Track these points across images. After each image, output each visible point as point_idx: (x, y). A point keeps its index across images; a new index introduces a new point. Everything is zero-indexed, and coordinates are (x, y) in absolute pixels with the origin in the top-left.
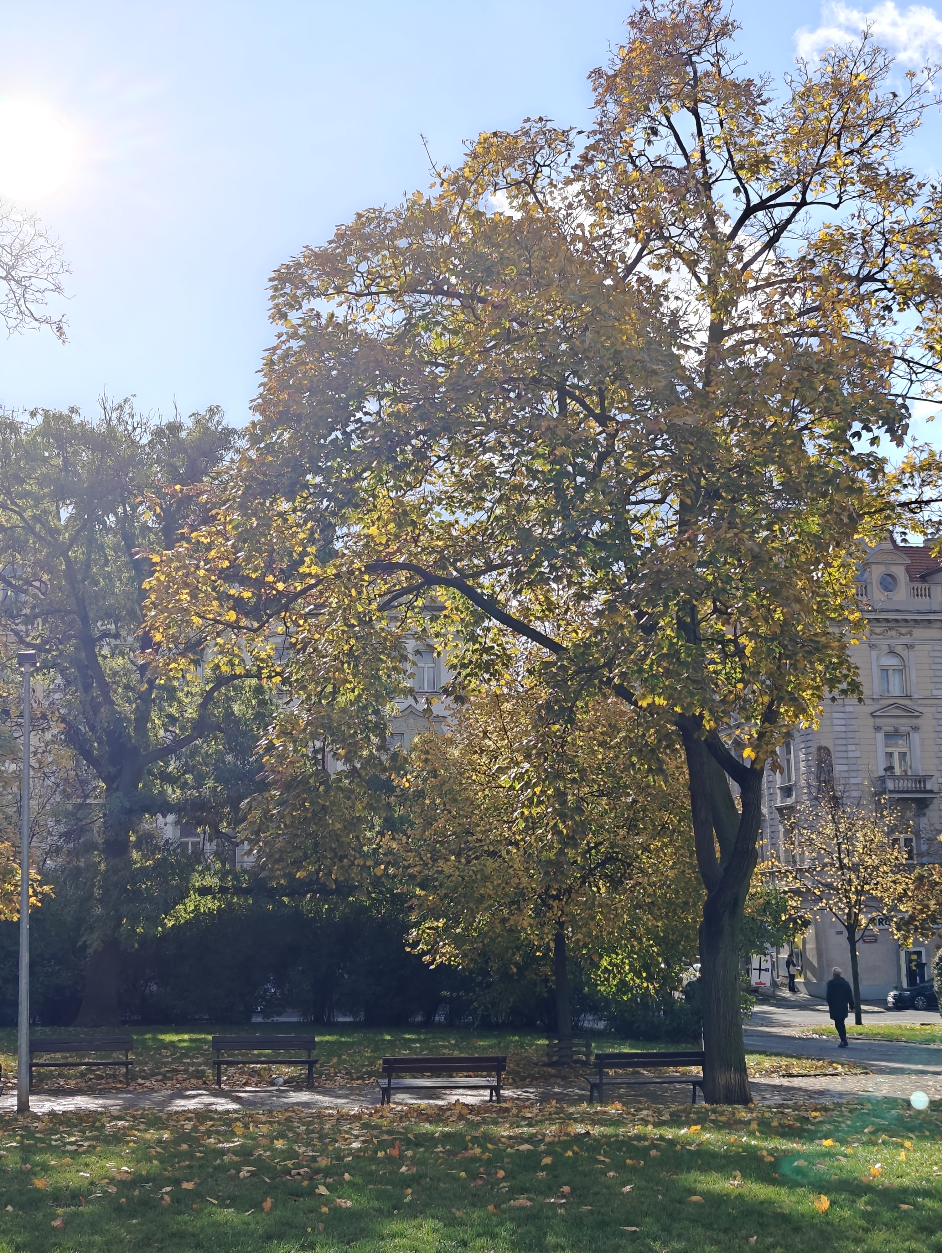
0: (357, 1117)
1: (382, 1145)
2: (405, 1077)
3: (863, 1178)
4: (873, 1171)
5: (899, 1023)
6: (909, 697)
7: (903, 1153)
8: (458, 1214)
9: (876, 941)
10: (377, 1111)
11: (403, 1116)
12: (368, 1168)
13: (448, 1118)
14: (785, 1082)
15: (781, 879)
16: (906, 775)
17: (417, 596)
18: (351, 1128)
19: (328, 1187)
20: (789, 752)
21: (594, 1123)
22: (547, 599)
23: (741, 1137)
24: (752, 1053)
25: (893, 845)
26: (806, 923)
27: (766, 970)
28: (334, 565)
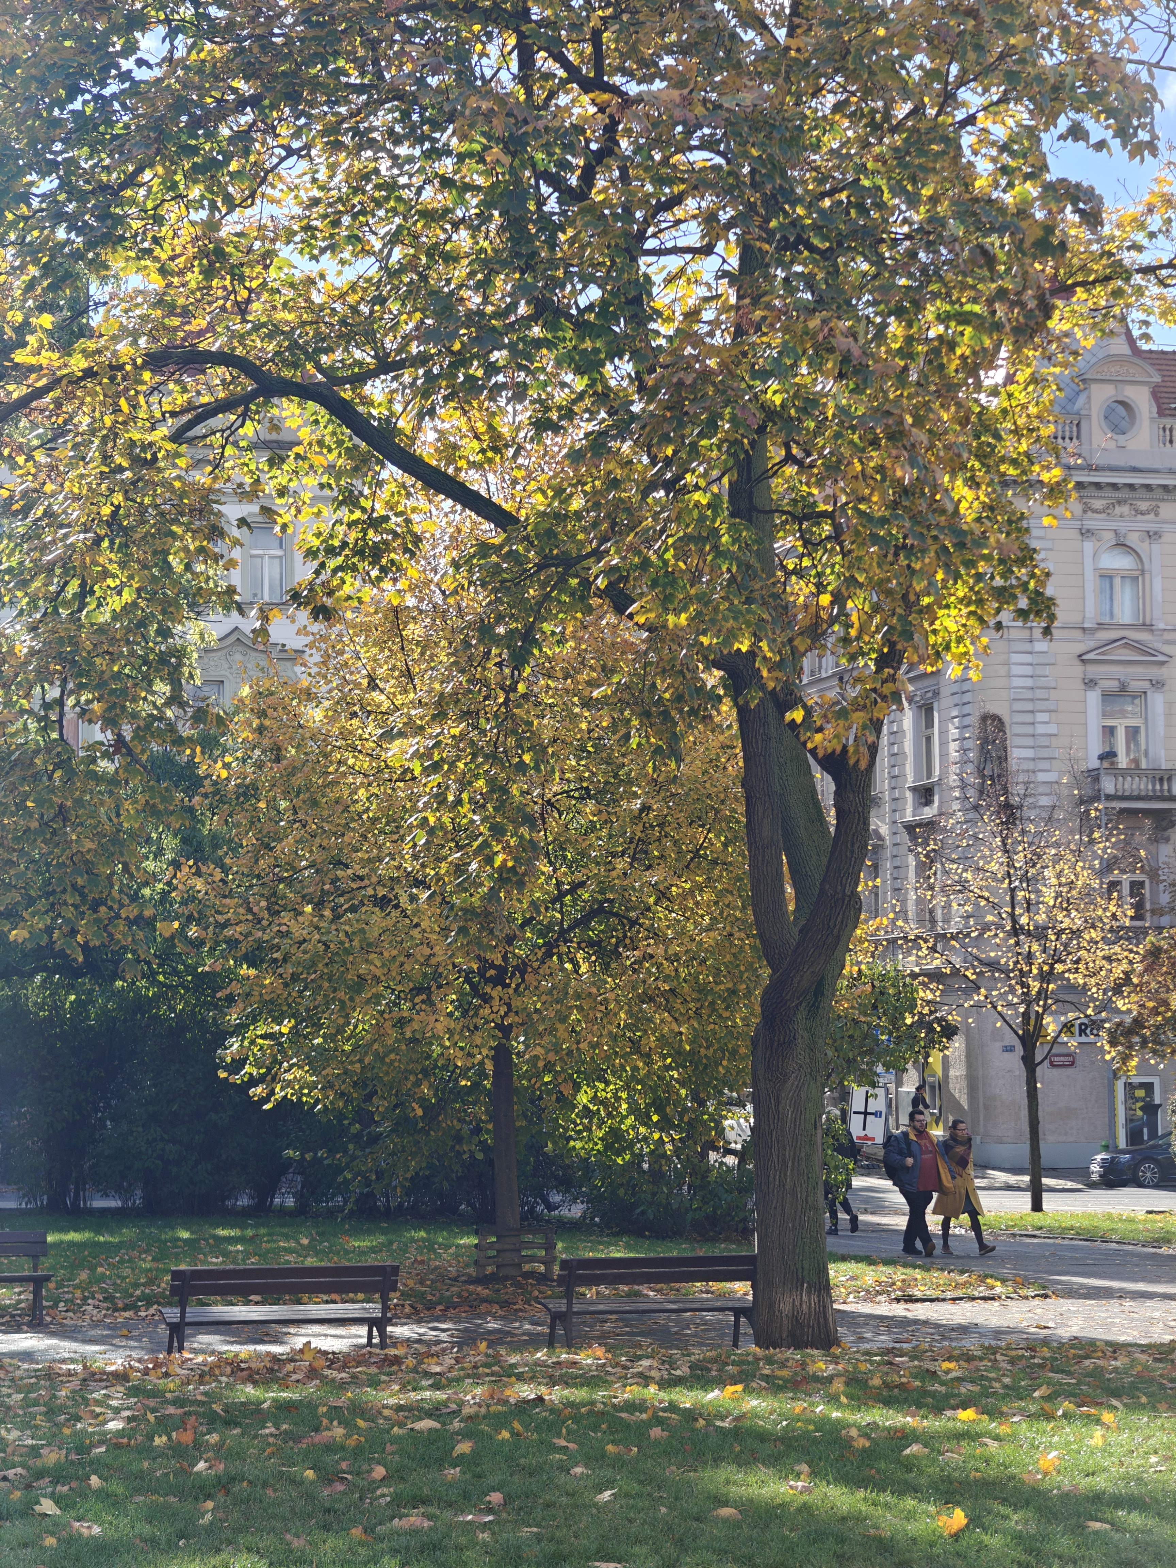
0: (121, 1377)
1: (164, 1425)
2: (215, 1304)
3: (1025, 1477)
4: (1044, 1464)
5: (1109, 1209)
6: (1147, 627)
7: (1098, 1433)
8: (296, 1543)
9: (1072, 1064)
10: (157, 1365)
11: (204, 1375)
12: (135, 1467)
13: (288, 1375)
14: (899, 1310)
15: (908, 953)
16: (1138, 767)
17: (244, 416)
18: (108, 1396)
19: (58, 1500)
20: (929, 724)
21: (553, 1382)
22: (491, 427)
23: (812, 1404)
24: (844, 1258)
25: (1110, 892)
26: (950, 1031)
27: (877, 1114)
28: (83, 351)
